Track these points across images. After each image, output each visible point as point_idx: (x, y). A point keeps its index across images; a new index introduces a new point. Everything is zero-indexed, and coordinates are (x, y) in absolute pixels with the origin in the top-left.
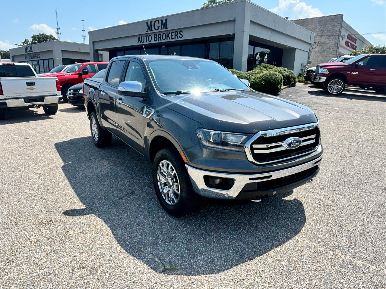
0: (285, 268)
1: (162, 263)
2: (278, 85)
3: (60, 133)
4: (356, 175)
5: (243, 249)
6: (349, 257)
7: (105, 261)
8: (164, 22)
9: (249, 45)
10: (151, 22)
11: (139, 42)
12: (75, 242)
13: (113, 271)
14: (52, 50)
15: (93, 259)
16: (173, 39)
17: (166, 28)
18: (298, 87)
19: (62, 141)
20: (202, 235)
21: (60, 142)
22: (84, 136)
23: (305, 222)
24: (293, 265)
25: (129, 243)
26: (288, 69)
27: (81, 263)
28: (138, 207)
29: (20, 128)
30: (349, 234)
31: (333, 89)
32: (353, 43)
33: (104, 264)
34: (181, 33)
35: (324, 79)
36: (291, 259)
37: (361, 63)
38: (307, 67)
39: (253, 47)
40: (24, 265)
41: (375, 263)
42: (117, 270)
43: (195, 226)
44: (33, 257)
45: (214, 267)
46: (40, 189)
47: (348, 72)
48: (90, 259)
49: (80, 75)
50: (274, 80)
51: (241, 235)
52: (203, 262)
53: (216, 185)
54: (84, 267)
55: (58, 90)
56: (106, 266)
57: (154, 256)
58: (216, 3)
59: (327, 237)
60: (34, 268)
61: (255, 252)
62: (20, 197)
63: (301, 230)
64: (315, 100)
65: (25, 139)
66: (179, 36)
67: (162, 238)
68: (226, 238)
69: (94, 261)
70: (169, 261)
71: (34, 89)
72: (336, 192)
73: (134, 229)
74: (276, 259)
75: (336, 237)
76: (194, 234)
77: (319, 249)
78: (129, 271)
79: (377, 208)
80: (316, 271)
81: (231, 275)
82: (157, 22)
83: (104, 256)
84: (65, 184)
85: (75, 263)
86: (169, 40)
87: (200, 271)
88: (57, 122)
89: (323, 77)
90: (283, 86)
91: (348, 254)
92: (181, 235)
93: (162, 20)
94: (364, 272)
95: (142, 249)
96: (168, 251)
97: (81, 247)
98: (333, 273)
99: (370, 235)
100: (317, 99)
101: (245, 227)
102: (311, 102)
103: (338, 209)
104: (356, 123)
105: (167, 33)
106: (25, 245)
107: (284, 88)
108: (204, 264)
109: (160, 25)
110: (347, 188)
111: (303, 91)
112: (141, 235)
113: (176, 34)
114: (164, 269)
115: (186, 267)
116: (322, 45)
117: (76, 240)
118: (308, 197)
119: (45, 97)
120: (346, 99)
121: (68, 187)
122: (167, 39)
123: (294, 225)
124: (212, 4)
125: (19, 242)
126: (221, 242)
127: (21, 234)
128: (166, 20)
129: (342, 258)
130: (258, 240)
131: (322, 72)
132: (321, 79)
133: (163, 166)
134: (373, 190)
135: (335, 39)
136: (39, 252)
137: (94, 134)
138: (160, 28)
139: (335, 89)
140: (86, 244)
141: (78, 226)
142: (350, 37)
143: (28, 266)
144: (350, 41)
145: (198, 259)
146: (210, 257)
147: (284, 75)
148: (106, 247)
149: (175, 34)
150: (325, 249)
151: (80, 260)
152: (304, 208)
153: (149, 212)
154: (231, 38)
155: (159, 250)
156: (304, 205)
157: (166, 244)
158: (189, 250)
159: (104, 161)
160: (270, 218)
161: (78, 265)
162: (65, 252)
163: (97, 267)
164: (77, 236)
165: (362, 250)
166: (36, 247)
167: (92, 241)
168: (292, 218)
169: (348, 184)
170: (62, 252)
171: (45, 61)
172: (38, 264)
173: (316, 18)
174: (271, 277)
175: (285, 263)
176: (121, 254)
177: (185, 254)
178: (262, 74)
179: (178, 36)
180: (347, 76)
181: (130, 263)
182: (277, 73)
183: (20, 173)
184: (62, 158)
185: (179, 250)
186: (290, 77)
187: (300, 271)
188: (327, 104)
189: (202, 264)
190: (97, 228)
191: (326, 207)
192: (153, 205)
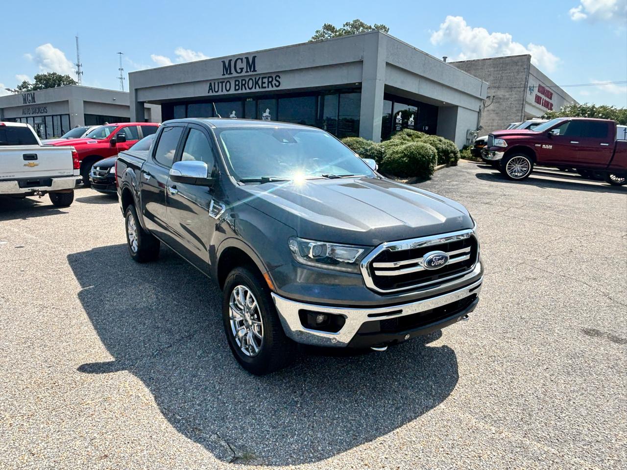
0: (420, 454)
1: (231, 448)
2: (429, 164)
3: (76, 238)
4: (541, 309)
5: (359, 425)
6: (519, 437)
7: (140, 445)
8: (251, 61)
9: (384, 99)
10: (230, 61)
11: (211, 91)
12: (94, 416)
13: (154, 462)
14: (68, 101)
15: (122, 443)
16: (265, 87)
17: (255, 71)
18: (460, 166)
19: (78, 252)
20: (297, 404)
21: (75, 252)
22: (115, 244)
23: (457, 383)
24: (433, 450)
25: (180, 418)
26: (445, 139)
27: (102, 449)
28: (198, 360)
29: (10, 230)
30: (522, 401)
31: (515, 171)
32: (547, 99)
33: (139, 450)
34: (277, 78)
35: (500, 155)
36: (431, 441)
37: (557, 132)
38: (476, 136)
39: (391, 102)
40: (10, 454)
41: (556, 444)
42: (159, 460)
43: (286, 389)
44: (25, 441)
45: (313, 453)
46: (41, 330)
47: (537, 145)
48: (116, 443)
49: (113, 143)
50: (423, 156)
51: (357, 404)
52: (296, 446)
53: (317, 324)
54: (107, 456)
55: (75, 168)
56: (142, 454)
57: (219, 437)
58: (336, 32)
59: (488, 405)
60: (26, 458)
61: (376, 430)
62: (7, 343)
63: (449, 394)
64: (487, 188)
65: (18, 247)
66: (275, 84)
67: (233, 408)
68: (334, 409)
69: (124, 446)
70: (243, 446)
71: (37, 165)
72: (508, 335)
73: (189, 395)
74: (409, 439)
75: (501, 405)
76: (285, 403)
77: (474, 424)
78: (179, 462)
79: (568, 361)
80: (468, 457)
81: (337, 466)
82: (239, 61)
83: (139, 437)
84: (81, 323)
85: (93, 450)
86: (258, 90)
87: (289, 460)
88: (72, 220)
89: (498, 153)
90: (438, 165)
91: (518, 432)
92: (263, 404)
93: (247, 59)
94: (540, 458)
95: (201, 427)
96: (241, 430)
97: (103, 423)
98: (493, 461)
99: (553, 402)
100: (490, 186)
101: (365, 391)
102: (481, 192)
103: (508, 361)
104: (548, 225)
105: (255, 79)
106: (12, 422)
107: (439, 169)
108: (296, 448)
109: (244, 65)
110: (525, 328)
111: (468, 173)
112: (201, 405)
113: (270, 79)
114: (234, 457)
115: (268, 454)
116: (499, 102)
117: (96, 414)
118: (464, 343)
119: (54, 180)
120: (535, 187)
121: (86, 328)
122: (255, 88)
123: (440, 387)
124: (330, 32)
125: (3, 416)
126: (325, 415)
127: (5, 404)
128: (254, 58)
129: (508, 438)
130: (383, 410)
131: (497, 144)
132: (496, 156)
133: (238, 294)
134: (564, 331)
135: (520, 92)
136: (34, 433)
137: (131, 240)
138: (245, 70)
139: (518, 171)
140: (112, 419)
141: (100, 390)
142: (542, 90)
143: (16, 455)
144: (543, 97)
145: (288, 441)
146: (306, 439)
147: (439, 148)
148: (144, 423)
149: (268, 80)
150: (484, 424)
151: (101, 445)
152: (456, 360)
153: (215, 368)
154: (356, 89)
155: (227, 427)
156: (457, 356)
157: (238, 419)
158: (274, 427)
159: (147, 285)
160: (405, 377)
161: (98, 452)
162: (77, 433)
163: (127, 455)
164: (97, 406)
165: (539, 426)
166: (29, 425)
167: (121, 415)
168: (437, 376)
169: (526, 322)
170: (72, 433)
171: (55, 118)
172: (33, 452)
173: (490, 59)
174: (399, 467)
175: (422, 447)
176: (166, 435)
177: (268, 434)
178: (404, 146)
179: (273, 83)
180: (535, 151)
181: (180, 450)
182: (428, 146)
183: (8, 304)
184: (78, 279)
185: (258, 427)
186: (448, 151)
187: (443, 458)
188: (505, 195)
189: (294, 449)
190: (131, 393)
191: (490, 358)
192: (222, 356)
